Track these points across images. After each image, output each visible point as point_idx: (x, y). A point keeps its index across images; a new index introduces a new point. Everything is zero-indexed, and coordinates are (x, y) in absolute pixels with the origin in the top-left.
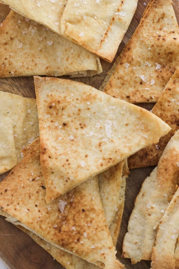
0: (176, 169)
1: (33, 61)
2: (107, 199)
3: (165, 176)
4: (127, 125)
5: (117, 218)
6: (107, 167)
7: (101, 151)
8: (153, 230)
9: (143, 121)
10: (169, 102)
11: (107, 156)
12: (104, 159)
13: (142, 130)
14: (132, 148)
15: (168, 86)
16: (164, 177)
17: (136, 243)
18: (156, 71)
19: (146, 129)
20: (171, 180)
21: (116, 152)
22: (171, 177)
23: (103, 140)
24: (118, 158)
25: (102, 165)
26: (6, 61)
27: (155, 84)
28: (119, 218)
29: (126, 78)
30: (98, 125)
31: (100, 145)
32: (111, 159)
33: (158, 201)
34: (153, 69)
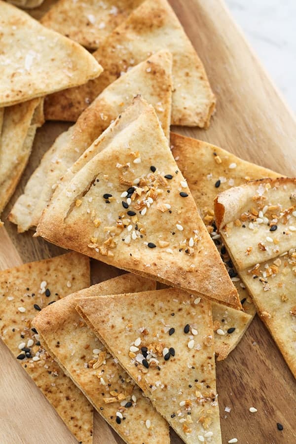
0: (99, 121)
2: (7, 145)
3: (82, 126)
4: (53, 60)
5: (15, 173)
6: (14, 99)
7: (12, 82)
8: (52, 189)
9: (73, 59)
10: (114, 47)
11: (17, 88)
12: (13, 91)
13: (69, 68)
14: (50, 86)
15: (118, 29)
16: (80, 127)
17: (29, 206)
18: (111, 15)
19: (74, 68)
20: (88, 132)
21: (30, 85)
22: (90, 130)
23: (19, 71)
24: (30, 93)
25: (8, 96)
27: (105, 29)
28: (18, 174)
29: (71, 14)
30: (19, 55)
31: (13, 75)
32: (20, 92)
33: (66, 157)
34: (107, 12)
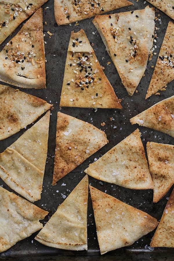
1: (102, 220)
26: (100, 207)
